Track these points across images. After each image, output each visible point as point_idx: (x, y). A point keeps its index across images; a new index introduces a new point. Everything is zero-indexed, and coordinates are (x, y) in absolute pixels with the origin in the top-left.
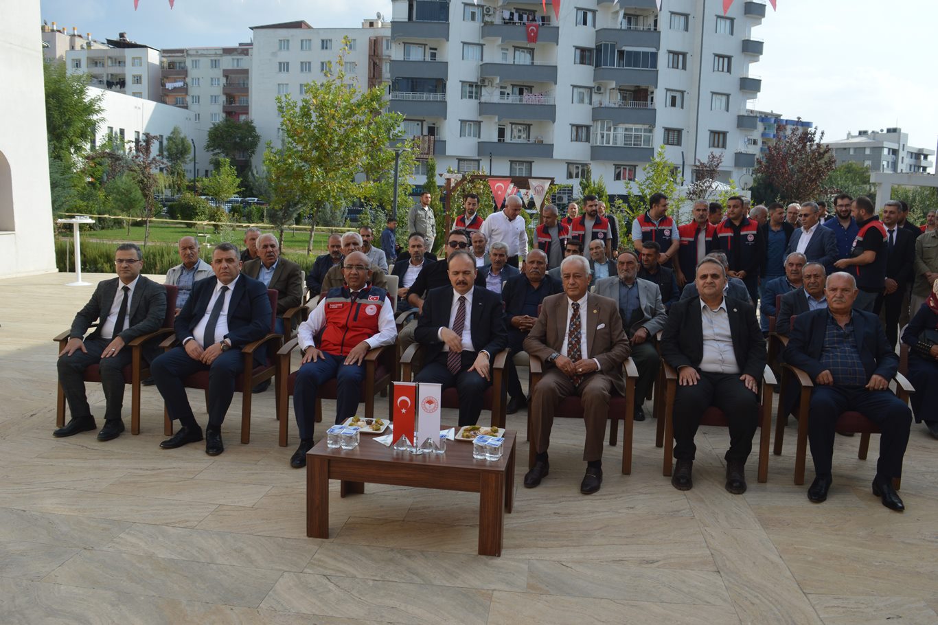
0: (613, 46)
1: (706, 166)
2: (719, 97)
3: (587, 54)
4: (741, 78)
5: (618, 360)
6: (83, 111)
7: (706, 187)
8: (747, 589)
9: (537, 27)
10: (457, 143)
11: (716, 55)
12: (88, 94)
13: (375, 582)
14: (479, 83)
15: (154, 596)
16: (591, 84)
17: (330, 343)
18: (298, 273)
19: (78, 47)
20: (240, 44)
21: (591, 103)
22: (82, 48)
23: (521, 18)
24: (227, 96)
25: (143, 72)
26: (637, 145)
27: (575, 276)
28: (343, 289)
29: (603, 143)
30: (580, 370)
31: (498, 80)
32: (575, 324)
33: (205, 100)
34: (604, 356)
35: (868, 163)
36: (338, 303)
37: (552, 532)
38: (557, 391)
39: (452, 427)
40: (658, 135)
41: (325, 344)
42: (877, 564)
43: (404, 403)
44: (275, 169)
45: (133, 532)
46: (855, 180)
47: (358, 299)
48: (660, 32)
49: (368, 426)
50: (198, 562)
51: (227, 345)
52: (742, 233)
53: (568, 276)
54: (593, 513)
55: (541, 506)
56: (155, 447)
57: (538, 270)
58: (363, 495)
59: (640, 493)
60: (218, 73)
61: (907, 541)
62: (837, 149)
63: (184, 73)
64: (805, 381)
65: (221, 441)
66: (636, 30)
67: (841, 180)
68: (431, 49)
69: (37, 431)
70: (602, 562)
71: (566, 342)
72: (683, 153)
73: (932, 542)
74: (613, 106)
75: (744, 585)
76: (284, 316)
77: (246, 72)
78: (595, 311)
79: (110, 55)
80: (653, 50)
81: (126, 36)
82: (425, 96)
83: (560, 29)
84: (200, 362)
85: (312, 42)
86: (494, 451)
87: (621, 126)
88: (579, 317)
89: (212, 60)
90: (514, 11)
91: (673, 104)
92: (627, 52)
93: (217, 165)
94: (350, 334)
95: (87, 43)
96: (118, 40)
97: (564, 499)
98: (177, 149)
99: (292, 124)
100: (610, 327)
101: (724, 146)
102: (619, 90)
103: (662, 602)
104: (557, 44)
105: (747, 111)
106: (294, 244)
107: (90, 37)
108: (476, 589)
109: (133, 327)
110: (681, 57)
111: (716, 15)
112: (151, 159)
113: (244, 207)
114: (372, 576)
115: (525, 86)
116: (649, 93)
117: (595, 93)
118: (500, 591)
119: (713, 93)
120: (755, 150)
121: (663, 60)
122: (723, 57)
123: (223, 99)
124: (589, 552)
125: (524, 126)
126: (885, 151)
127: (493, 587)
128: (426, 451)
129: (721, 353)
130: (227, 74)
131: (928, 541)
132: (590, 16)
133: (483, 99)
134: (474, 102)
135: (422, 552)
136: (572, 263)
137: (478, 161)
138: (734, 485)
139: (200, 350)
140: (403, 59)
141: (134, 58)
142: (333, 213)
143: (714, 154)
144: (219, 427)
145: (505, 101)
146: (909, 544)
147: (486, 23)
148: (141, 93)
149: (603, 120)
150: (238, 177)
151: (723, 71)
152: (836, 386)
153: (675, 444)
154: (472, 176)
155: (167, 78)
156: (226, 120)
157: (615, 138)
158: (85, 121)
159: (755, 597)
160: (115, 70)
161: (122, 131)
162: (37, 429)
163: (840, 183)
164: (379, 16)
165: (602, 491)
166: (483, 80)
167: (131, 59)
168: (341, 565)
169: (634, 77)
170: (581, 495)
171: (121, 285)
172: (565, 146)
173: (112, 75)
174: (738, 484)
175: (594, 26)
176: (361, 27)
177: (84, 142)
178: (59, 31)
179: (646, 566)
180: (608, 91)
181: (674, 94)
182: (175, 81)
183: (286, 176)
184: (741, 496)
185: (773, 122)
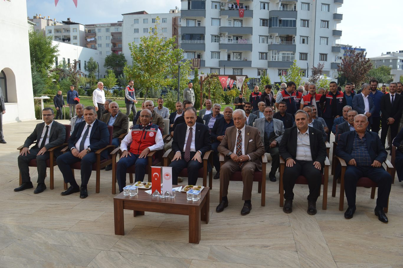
0: (277, 18)
1: (317, 69)
2: (323, 39)
3: (265, 21)
4: (333, 30)
5: (258, 155)
6: (50, 51)
7: (317, 78)
8: (309, 259)
9: (244, 10)
10: (210, 61)
11: (322, 21)
12: (52, 44)
13: (141, 255)
14: (219, 36)
15: (43, 261)
16: (268, 35)
17: (134, 149)
18: (126, 119)
19: (50, 25)
20: (118, 22)
21: (267, 43)
22: (52, 25)
23: (236, 7)
24: (113, 44)
25: (77, 34)
26: (288, 60)
27: (238, 119)
28: (139, 125)
29: (273, 60)
30: (241, 160)
31: (227, 34)
32: (239, 140)
33: (104, 45)
34: (252, 154)
35: (391, 66)
36: (137, 131)
37: (225, 233)
38: (231, 169)
39: (181, 186)
40: (297, 56)
41: (132, 149)
42: (372, 248)
43: (156, 175)
44: (128, 74)
45: (40, 232)
46: (385, 74)
47: (146, 129)
48: (297, 11)
49: (144, 186)
50: (65, 246)
51: (89, 150)
52: (337, 98)
53: (235, 119)
54: (245, 224)
55: (222, 220)
56: (58, 195)
57: (229, 115)
58: (144, 216)
59: (268, 215)
60: (109, 34)
61: (387, 237)
62: (377, 60)
63: (95, 34)
64: (343, 164)
65: (87, 192)
66: (286, 11)
67: (378, 74)
68: (198, 21)
69: (11, 188)
70: (244, 246)
71: (235, 148)
72: (307, 63)
73: (399, 237)
74: (277, 44)
75: (307, 257)
76: (119, 137)
77: (121, 33)
78: (248, 134)
79: (63, 27)
80: (294, 19)
81: (70, 19)
82: (196, 41)
83: (253, 11)
84: (78, 158)
85: (148, 19)
86: (196, 196)
87: (281, 52)
88: (241, 136)
89: (106, 29)
90: (233, 4)
91: (303, 42)
92: (283, 20)
93: (108, 73)
94: (142, 145)
95: (54, 23)
96: (67, 21)
97: (233, 217)
98: (92, 67)
99: (136, 55)
100: (255, 141)
101: (326, 60)
102: (280, 37)
103: (268, 266)
104: (252, 18)
105: (336, 44)
106: (139, 106)
107: (55, 20)
108: (185, 259)
109: (51, 143)
110: (306, 22)
111: (322, 3)
112: (76, 71)
113: (119, 91)
114: (140, 252)
115: (239, 36)
116: (293, 38)
117: (269, 38)
118: (195, 260)
119: (321, 37)
120: (340, 61)
121: (299, 23)
122: (325, 21)
123: (111, 45)
124: (239, 242)
125: (239, 53)
126: (399, 61)
127: (192, 258)
128: (167, 197)
129: (305, 152)
130: (113, 34)
131: (397, 237)
132: (266, 5)
133: (221, 42)
134: (217, 44)
135: (164, 242)
136: (237, 113)
137: (219, 69)
138: (311, 211)
139: (77, 152)
140: (186, 26)
141: (74, 29)
142: (155, 93)
143: (320, 63)
144: (86, 186)
145: (230, 43)
146: (388, 238)
147: (221, 10)
148: (77, 43)
149: (273, 50)
150: (116, 78)
151: (325, 27)
152: (358, 166)
153: (284, 192)
154: (211, 75)
155: (88, 37)
156: (113, 54)
157: (278, 58)
158: (51, 56)
159: (312, 263)
160: (66, 34)
161: (69, 60)
162: (11, 187)
163: (378, 75)
164: (176, 8)
165: (251, 214)
166: (221, 34)
167: (72, 29)
168: (127, 248)
169: (286, 31)
170: (241, 215)
171: (46, 125)
172: (257, 62)
173: (65, 36)
174: (312, 210)
175: (268, 9)
176: (169, 13)
177: (51, 65)
178: (42, 18)
179: (264, 248)
180: (275, 38)
181: (304, 38)
182: (91, 38)
183: (133, 77)
184: (314, 216)
185: (349, 50)
